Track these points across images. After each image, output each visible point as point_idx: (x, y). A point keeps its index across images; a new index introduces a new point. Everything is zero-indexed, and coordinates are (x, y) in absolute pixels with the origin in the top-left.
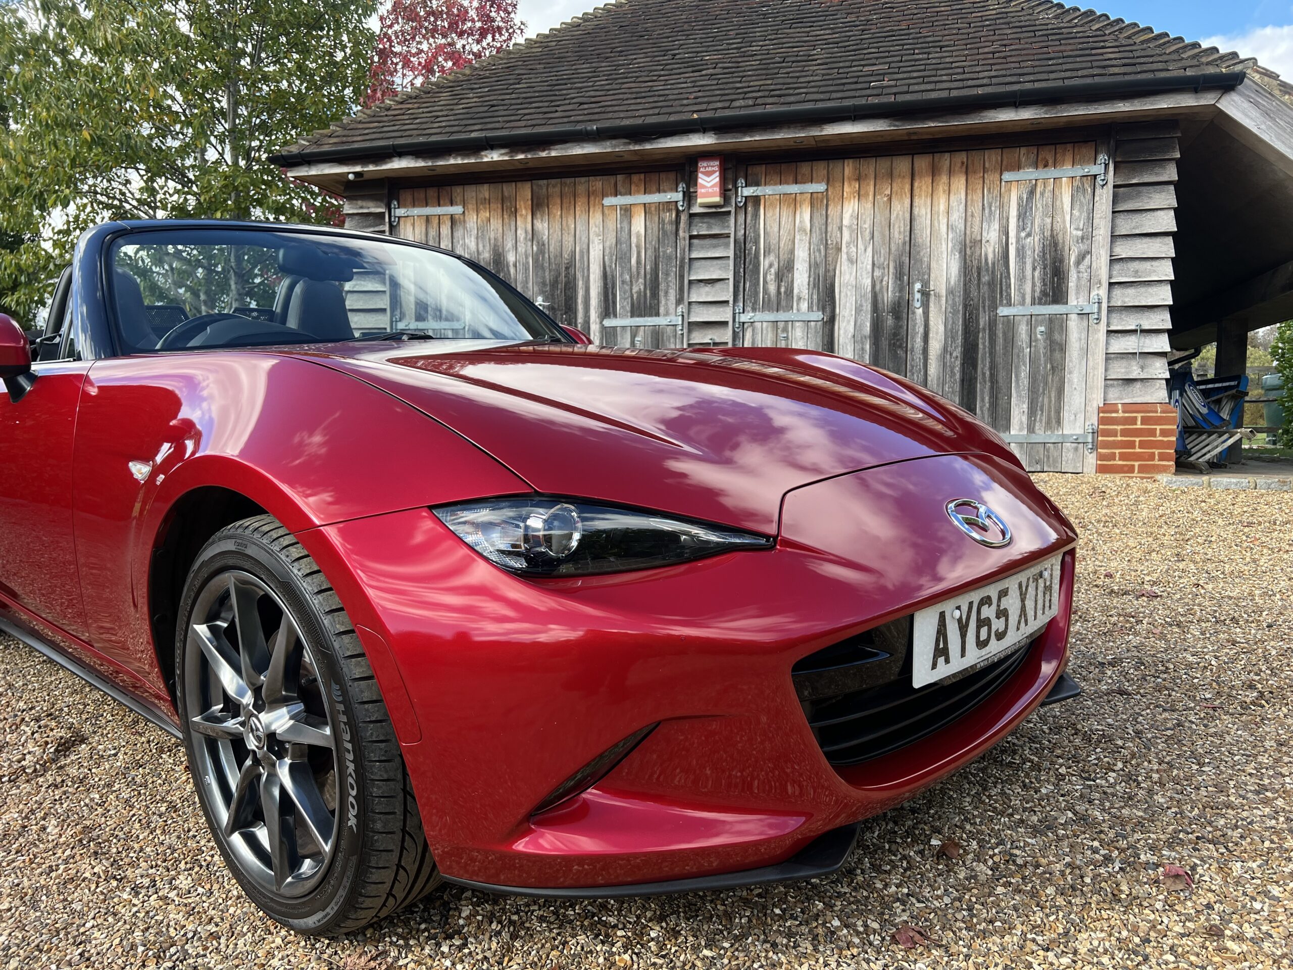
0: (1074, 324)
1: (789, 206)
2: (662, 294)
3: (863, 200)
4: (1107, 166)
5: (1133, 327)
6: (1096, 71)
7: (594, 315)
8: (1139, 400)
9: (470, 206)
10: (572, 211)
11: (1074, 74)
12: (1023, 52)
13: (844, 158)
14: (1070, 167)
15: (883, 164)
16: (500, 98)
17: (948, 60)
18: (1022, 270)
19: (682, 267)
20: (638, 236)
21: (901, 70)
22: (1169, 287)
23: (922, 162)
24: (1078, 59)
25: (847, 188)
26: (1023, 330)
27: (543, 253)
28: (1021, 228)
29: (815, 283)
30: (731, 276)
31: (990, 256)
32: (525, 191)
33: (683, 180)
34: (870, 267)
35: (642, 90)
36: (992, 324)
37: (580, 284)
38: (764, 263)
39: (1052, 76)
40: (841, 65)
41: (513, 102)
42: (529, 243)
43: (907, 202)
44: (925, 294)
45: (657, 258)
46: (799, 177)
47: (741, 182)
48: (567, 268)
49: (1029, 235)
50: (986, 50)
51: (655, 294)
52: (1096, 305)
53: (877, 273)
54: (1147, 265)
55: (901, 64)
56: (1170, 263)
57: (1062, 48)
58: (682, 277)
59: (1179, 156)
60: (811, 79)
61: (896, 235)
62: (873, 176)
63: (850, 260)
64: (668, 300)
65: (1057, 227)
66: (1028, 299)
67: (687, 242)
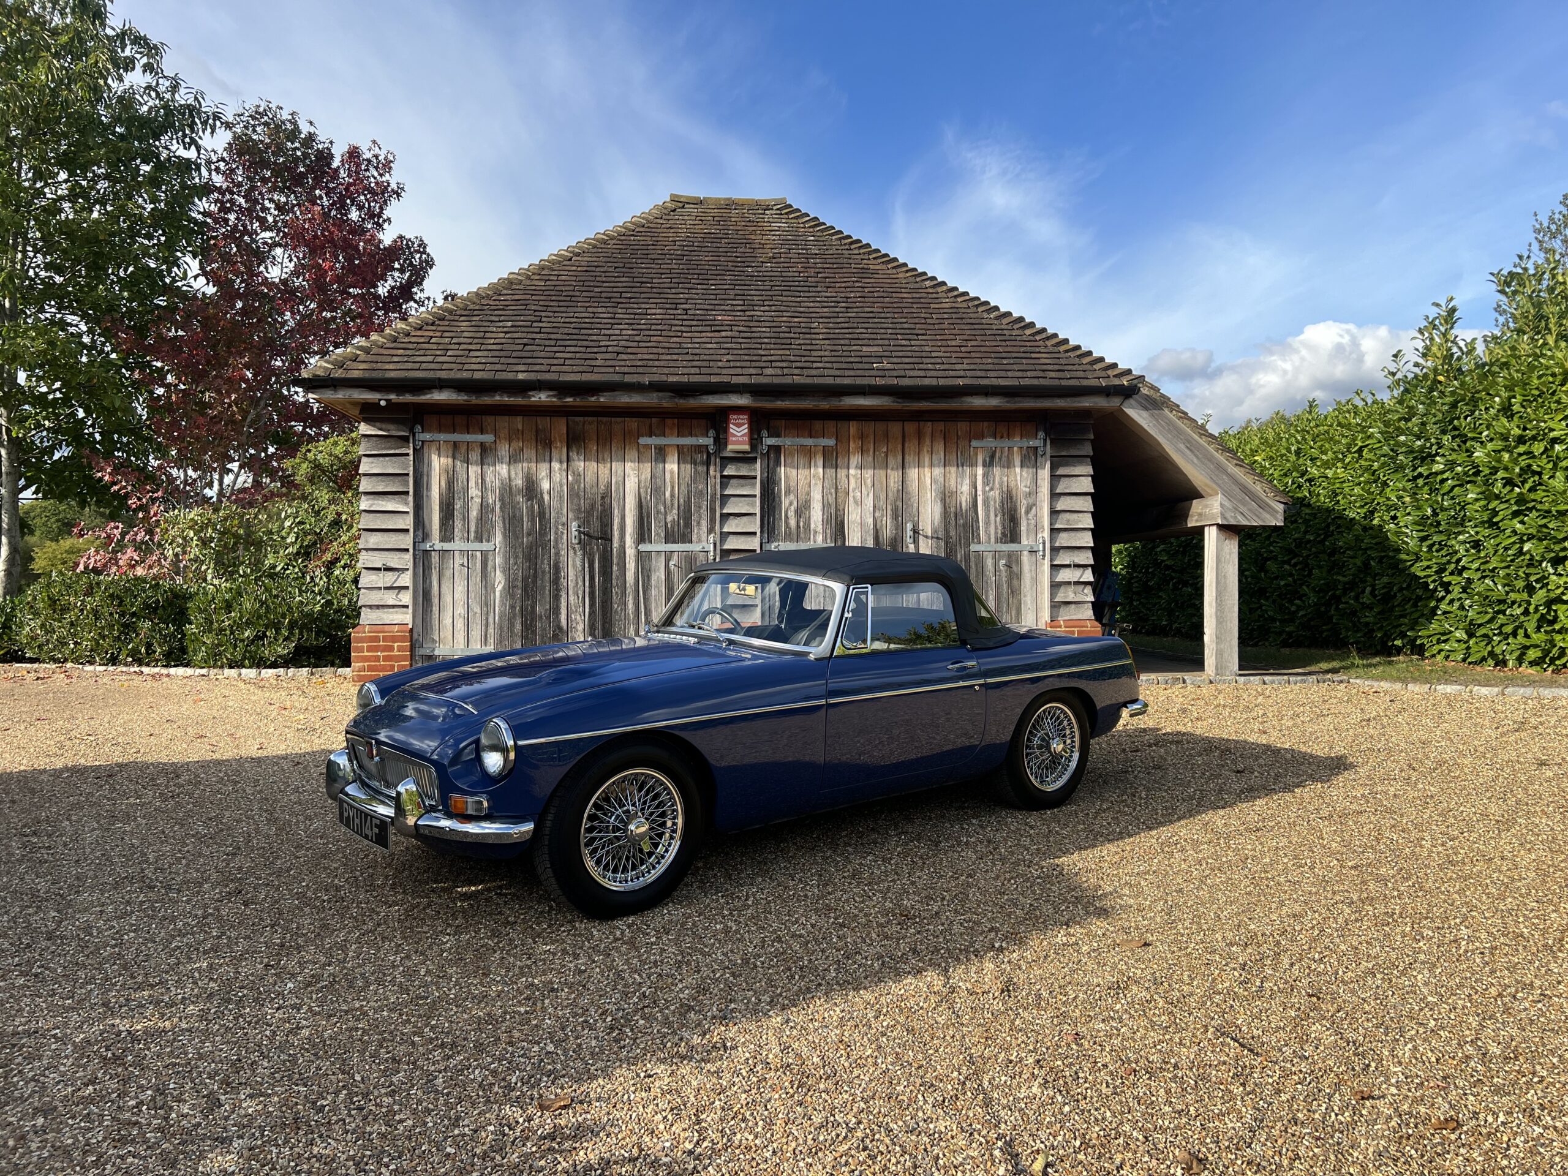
0: (1025, 557)
1: (805, 455)
2: (694, 523)
3: (865, 455)
4: (1045, 441)
5: (1068, 563)
6: (1040, 374)
7: (629, 541)
8: (1074, 617)
9: (502, 435)
10: (608, 447)
11: (1024, 374)
12: (983, 349)
13: (849, 420)
14: (1017, 439)
15: (880, 426)
16: (530, 336)
17: (927, 348)
18: (988, 516)
19: (713, 501)
20: (672, 472)
21: (894, 354)
22: (1090, 533)
23: (910, 427)
24: (1024, 361)
25: (852, 445)
26: (989, 563)
27: (578, 482)
28: (986, 483)
29: (826, 521)
30: (758, 511)
31: (964, 504)
32: (561, 426)
33: (714, 427)
34: (871, 509)
35: (673, 346)
36: (967, 557)
37: (616, 512)
38: (785, 503)
39: (1010, 374)
40: (842, 342)
41: (547, 343)
42: (565, 474)
43: (900, 458)
44: (916, 532)
45: (689, 492)
46: (813, 433)
47: (765, 433)
48: (603, 498)
49: (992, 489)
50: (954, 343)
51: (688, 524)
52: (1041, 546)
53: (877, 514)
54: (1075, 516)
55: (892, 348)
56: (1090, 515)
57: (1009, 349)
58: (713, 510)
59: (1092, 437)
60: (822, 353)
61: (892, 484)
62: (872, 437)
63: (856, 502)
64: (700, 530)
65: (1012, 484)
66: (993, 539)
67: (718, 481)
